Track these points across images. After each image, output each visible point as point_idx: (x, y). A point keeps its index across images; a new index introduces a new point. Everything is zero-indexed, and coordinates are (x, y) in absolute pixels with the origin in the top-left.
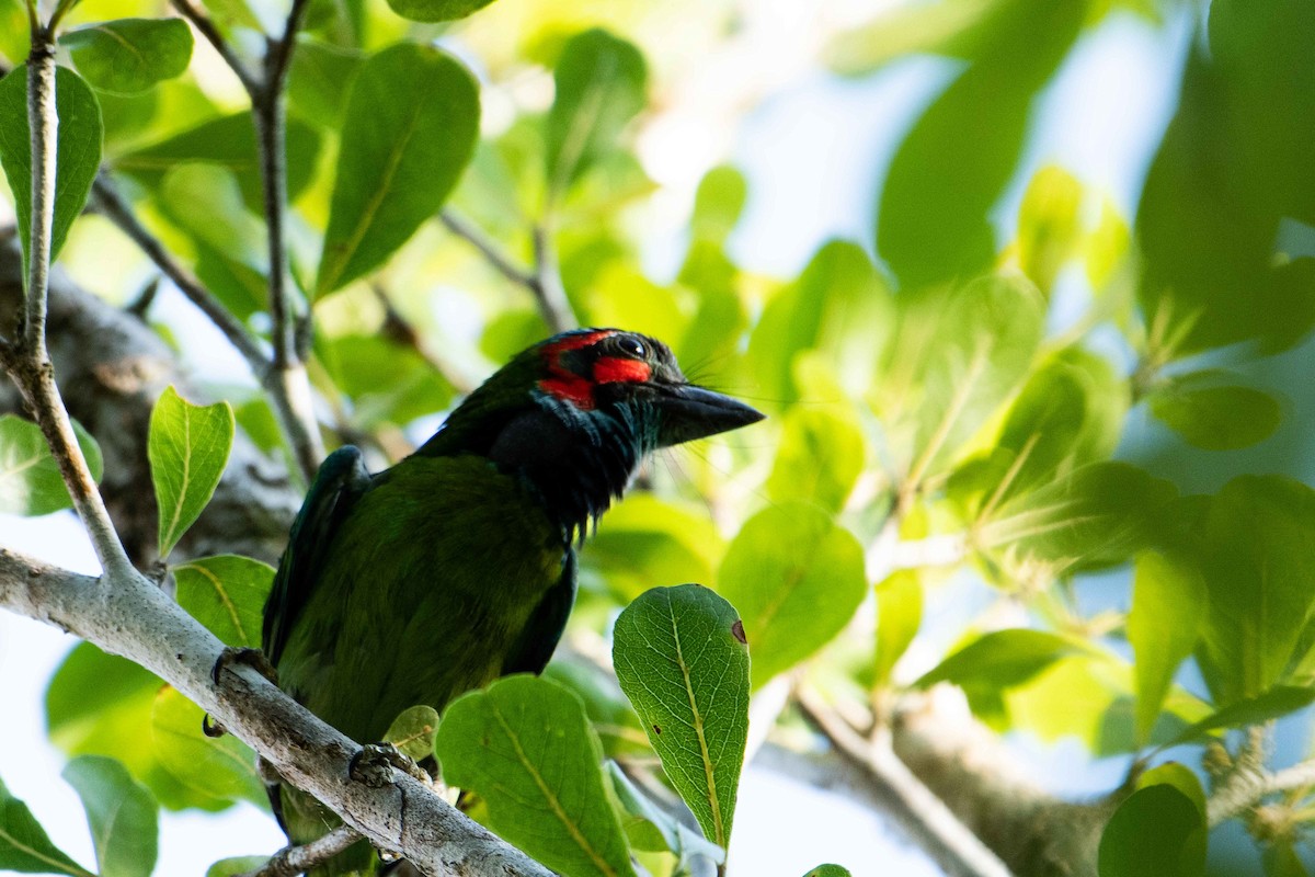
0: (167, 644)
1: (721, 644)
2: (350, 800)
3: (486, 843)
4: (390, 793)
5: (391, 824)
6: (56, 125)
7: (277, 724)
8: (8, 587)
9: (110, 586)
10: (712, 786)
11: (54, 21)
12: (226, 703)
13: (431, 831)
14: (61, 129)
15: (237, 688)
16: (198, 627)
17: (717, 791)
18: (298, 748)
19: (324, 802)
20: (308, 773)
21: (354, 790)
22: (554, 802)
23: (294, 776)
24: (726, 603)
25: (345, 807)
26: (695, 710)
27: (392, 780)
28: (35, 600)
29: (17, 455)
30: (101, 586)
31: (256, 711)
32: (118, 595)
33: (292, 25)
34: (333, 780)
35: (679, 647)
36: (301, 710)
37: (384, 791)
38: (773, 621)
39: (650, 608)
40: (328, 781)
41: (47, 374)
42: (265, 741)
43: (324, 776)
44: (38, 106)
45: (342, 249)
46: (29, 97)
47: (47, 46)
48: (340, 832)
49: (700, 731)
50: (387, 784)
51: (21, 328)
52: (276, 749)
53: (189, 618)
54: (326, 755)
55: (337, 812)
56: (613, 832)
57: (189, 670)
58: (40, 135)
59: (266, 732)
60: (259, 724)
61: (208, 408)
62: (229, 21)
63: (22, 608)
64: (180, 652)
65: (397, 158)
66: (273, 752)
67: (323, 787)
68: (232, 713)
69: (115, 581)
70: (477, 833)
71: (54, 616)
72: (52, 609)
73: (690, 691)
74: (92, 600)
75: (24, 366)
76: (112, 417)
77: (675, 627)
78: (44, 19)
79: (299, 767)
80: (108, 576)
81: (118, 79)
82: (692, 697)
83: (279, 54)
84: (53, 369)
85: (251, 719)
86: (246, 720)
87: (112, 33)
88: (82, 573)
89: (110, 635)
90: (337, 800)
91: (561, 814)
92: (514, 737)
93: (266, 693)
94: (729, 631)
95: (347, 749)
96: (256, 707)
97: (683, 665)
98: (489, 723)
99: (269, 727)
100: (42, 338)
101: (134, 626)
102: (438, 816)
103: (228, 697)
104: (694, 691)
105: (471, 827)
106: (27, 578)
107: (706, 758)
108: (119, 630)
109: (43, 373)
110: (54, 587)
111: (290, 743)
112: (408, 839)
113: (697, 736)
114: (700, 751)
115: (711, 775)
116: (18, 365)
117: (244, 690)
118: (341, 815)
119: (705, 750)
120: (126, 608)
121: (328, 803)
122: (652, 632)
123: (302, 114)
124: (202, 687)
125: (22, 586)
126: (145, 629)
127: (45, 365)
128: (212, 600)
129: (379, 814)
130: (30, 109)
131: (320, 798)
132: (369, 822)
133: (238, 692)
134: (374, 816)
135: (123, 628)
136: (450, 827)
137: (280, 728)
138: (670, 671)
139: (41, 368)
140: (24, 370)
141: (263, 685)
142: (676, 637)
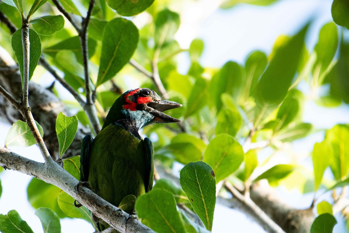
0: (63, 180)
1: (208, 177)
2: (112, 220)
3: (148, 231)
4: (122, 218)
5: (123, 226)
6: (29, 44)
7: (92, 201)
8: (20, 166)
9: (47, 165)
10: (207, 214)
11: (28, 17)
12: (78, 196)
13: (133, 228)
14: (30, 45)
15: (82, 191)
16: (70, 175)
17: (208, 216)
18: (98, 207)
19: (105, 221)
20: (101, 214)
21: (113, 218)
22: (167, 222)
23: (97, 214)
24: (209, 166)
25: (111, 222)
26: (202, 195)
27: (123, 215)
28: (27, 169)
29: (21, 130)
30: (45, 165)
31: (87, 198)
32: (49, 168)
33: (89, 14)
34: (107, 215)
35: (197, 178)
36: (98, 197)
37: (121, 218)
38: (219, 166)
39: (189, 168)
40: (106, 216)
41: (29, 110)
42: (89, 205)
43: (105, 214)
44: (25, 40)
45: (104, 72)
46: (22, 37)
47: (26, 24)
48: (109, 229)
49: (203, 200)
50: (121, 216)
51: (22, 98)
52: (92, 207)
53: (68, 173)
54: (105, 209)
55: (109, 223)
56: (182, 229)
57: (69, 187)
58: (26, 47)
59: (89, 203)
60: (87, 201)
61: (71, 117)
62: (72, 13)
63: (24, 172)
64: (66, 183)
65: (117, 48)
66: (91, 208)
67: (105, 217)
68: (80, 198)
69: (48, 164)
70: (146, 228)
71: (33, 174)
72: (32, 172)
73: (200, 189)
74: (42, 169)
75: (23, 108)
76: (44, 118)
77: (196, 173)
78: (25, 17)
79: (98, 212)
80: (47, 163)
81: (45, 31)
82: (201, 191)
83: (86, 22)
84: (30, 109)
85: (85, 200)
86: (84, 200)
87: (43, 19)
88: (39, 162)
89: (47, 178)
90: (109, 220)
91: (168, 224)
92: (156, 205)
93: (89, 193)
94: (210, 173)
95: (111, 207)
96: (86, 196)
97: (198, 183)
98: (149, 201)
99: (90, 202)
100: (27, 101)
101: (54, 176)
102: (135, 224)
103: (79, 194)
104: (201, 190)
105: (144, 227)
106: (25, 164)
107: (205, 207)
108: (50, 177)
109: (28, 110)
110: (32, 166)
111: (96, 206)
112: (128, 230)
113: (202, 201)
114: (204, 205)
115: (207, 212)
116: (22, 108)
117: (83, 192)
118: (110, 224)
119: (205, 205)
120: (51, 171)
121: (106, 221)
122: (190, 174)
123: (92, 36)
124: (72, 191)
125: (24, 166)
126: (57, 177)
127: (29, 108)
128: (73, 168)
129: (120, 224)
130: (23, 41)
131: (104, 220)
132: (117, 226)
133: (82, 193)
134: (118, 225)
135: (51, 176)
136: (139, 227)
137: (93, 202)
138: (195, 184)
139: (27, 109)
140: (23, 109)
141: (88, 191)
142: (196, 175)
